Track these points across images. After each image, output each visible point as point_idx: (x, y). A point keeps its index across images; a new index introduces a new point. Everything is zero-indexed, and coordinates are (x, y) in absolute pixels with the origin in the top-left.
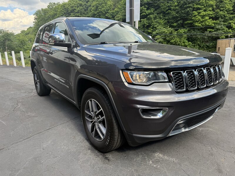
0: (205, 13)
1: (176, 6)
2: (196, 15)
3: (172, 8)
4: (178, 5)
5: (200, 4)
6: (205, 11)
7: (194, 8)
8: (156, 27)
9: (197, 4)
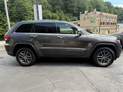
0: (30, 17)
1: (15, 12)
2: (26, 18)
3: (13, 13)
4: (16, 12)
5: (27, 13)
6: (30, 16)
7: (25, 14)
8: (5, 22)
9: (26, 13)
